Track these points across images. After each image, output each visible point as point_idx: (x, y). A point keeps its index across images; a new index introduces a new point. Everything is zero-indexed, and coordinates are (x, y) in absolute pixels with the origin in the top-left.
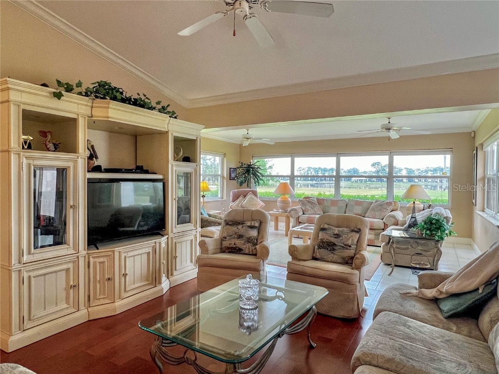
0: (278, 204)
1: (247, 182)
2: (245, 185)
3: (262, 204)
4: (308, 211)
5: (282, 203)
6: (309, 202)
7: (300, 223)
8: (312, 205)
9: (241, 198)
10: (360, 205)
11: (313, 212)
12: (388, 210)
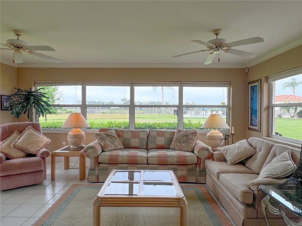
0: (68, 139)
1: (27, 112)
2: (23, 116)
3: (46, 140)
4: (108, 147)
5: (75, 138)
6: (108, 135)
7: (100, 163)
8: (111, 139)
9: (15, 135)
10: (162, 136)
11: (114, 147)
12: (194, 140)
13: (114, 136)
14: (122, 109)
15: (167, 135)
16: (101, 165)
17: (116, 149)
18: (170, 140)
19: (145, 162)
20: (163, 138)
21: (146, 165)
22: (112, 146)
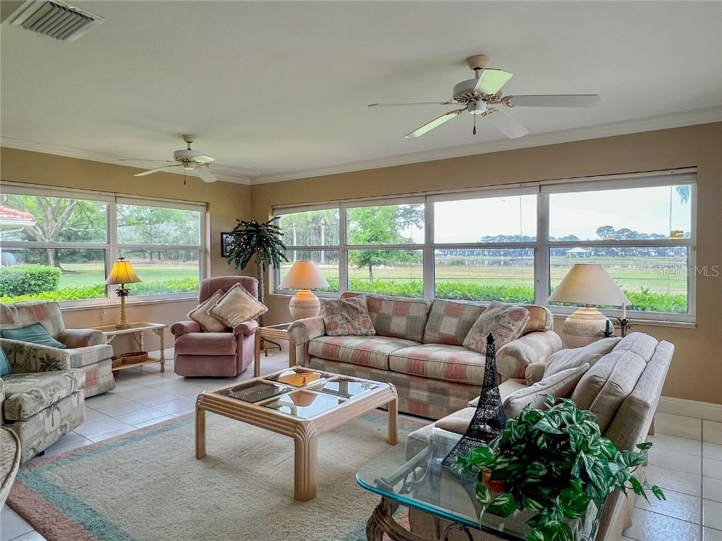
3: (260, 307)
6: (345, 305)
7: (312, 356)
10: (455, 316)
11: (350, 329)
12: (512, 331)
13: (356, 309)
14: (602, 255)
15: (467, 315)
16: (313, 360)
17: (355, 335)
18: (466, 327)
19: (383, 364)
20: (456, 320)
21: (386, 373)
22: (344, 328)
